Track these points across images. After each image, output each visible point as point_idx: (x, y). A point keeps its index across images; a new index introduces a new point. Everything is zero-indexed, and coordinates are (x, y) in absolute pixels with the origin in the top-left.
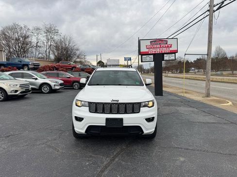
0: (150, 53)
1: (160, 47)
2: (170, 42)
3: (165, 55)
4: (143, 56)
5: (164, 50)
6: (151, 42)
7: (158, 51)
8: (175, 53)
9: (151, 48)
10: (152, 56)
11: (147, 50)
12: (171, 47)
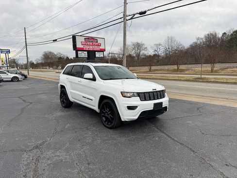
0: (84, 49)
1: (93, 45)
2: (100, 41)
3: (96, 53)
4: (79, 52)
5: (96, 48)
6: (85, 39)
7: (91, 48)
8: (103, 51)
9: (85, 45)
10: (86, 52)
11: (82, 47)
12: (100, 46)
